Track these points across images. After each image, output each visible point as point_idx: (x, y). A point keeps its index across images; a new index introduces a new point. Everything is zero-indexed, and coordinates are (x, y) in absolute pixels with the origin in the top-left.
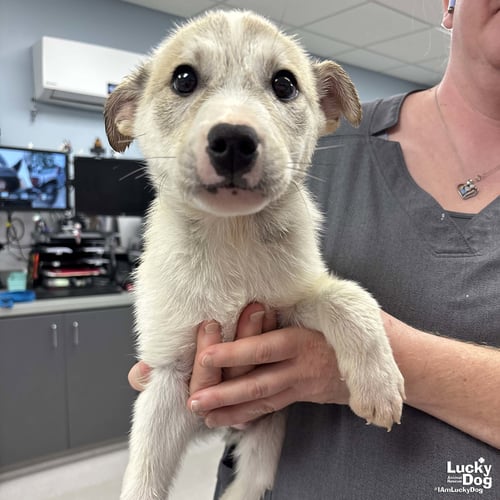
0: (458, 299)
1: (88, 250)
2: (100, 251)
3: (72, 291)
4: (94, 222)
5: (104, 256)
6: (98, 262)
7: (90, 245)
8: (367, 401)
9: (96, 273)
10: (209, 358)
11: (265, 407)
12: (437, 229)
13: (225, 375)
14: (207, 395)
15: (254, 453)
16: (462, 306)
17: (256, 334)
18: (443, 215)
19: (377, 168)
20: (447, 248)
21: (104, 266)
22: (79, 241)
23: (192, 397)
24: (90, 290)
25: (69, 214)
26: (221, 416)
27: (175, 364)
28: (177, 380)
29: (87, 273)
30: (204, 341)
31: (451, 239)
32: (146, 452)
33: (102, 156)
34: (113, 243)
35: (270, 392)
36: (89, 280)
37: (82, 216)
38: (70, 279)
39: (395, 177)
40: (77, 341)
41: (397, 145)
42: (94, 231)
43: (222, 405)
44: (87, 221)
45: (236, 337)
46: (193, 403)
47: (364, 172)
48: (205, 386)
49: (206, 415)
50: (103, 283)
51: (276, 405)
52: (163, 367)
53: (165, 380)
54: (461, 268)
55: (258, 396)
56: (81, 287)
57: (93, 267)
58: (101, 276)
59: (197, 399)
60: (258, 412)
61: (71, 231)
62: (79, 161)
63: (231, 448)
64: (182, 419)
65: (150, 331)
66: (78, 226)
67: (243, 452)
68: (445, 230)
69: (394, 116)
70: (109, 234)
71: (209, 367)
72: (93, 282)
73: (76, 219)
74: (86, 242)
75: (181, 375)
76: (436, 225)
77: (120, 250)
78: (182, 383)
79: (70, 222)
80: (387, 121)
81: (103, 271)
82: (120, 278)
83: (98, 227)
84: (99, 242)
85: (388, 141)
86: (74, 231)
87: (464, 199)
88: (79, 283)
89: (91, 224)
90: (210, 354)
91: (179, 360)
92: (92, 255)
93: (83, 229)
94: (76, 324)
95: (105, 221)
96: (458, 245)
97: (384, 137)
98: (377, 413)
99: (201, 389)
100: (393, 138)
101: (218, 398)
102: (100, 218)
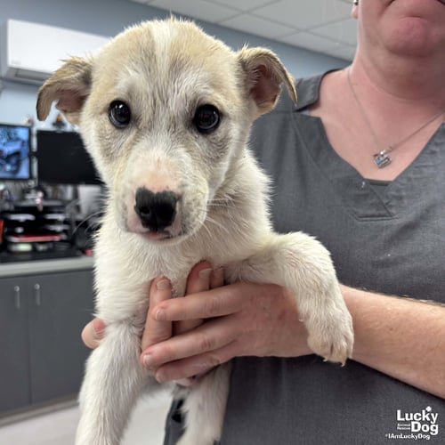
0: (381, 258)
1: (50, 217)
2: (60, 217)
3: (34, 255)
4: (55, 190)
5: (66, 222)
6: (59, 228)
7: (52, 212)
8: (326, 339)
9: (57, 238)
10: (162, 312)
11: (212, 360)
12: (359, 196)
13: (175, 328)
14: (158, 349)
15: (200, 408)
16: (385, 264)
17: (204, 290)
18: (364, 183)
19: (302, 141)
20: (370, 212)
21: (65, 231)
22: (41, 208)
23: (144, 352)
24: (51, 254)
25: (32, 183)
26: (171, 370)
27: (132, 319)
28: (132, 334)
29: (48, 238)
30: (156, 297)
31: (372, 204)
32: (101, 403)
33: (63, 129)
34: (73, 210)
35: (218, 345)
36: (51, 245)
37: (44, 185)
38: (33, 244)
39: (318, 150)
40: (38, 302)
41: (318, 120)
42: (55, 199)
43: (172, 359)
44: (49, 190)
45: (186, 293)
46: (146, 358)
47: (291, 145)
48: (157, 341)
49: (156, 370)
50: (63, 247)
51: (222, 358)
52: (120, 322)
53: (122, 334)
54: (382, 231)
55: (206, 349)
56: (43, 252)
57: (55, 233)
58: (62, 241)
59: (150, 353)
60: (205, 365)
61: (33, 199)
62: (41, 134)
63: (178, 404)
64: (134, 374)
65: (110, 287)
66: (40, 194)
67: (190, 408)
68: (366, 196)
69: (314, 93)
70: (69, 202)
71: (162, 320)
72: (54, 247)
73: (38, 188)
74: (48, 210)
75: (135, 331)
76: (358, 192)
77: (80, 217)
78: (137, 338)
79: (33, 191)
80: (308, 98)
81: (64, 237)
82: (80, 243)
83: (59, 195)
84: (60, 210)
85: (310, 117)
86: (37, 199)
87: (380, 168)
88: (41, 248)
89: (53, 192)
90: (163, 308)
91: (135, 316)
92: (54, 222)
93: (45, 197)
94: (38, 287)
95: (66, 190)
96: (378, 210)
97: (306, 113)
98: (335, 349)
99: (153, 344)
100: (315, 113)
101: (168, 352)
102: (61, 187)
